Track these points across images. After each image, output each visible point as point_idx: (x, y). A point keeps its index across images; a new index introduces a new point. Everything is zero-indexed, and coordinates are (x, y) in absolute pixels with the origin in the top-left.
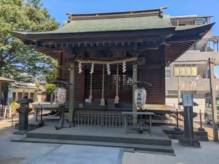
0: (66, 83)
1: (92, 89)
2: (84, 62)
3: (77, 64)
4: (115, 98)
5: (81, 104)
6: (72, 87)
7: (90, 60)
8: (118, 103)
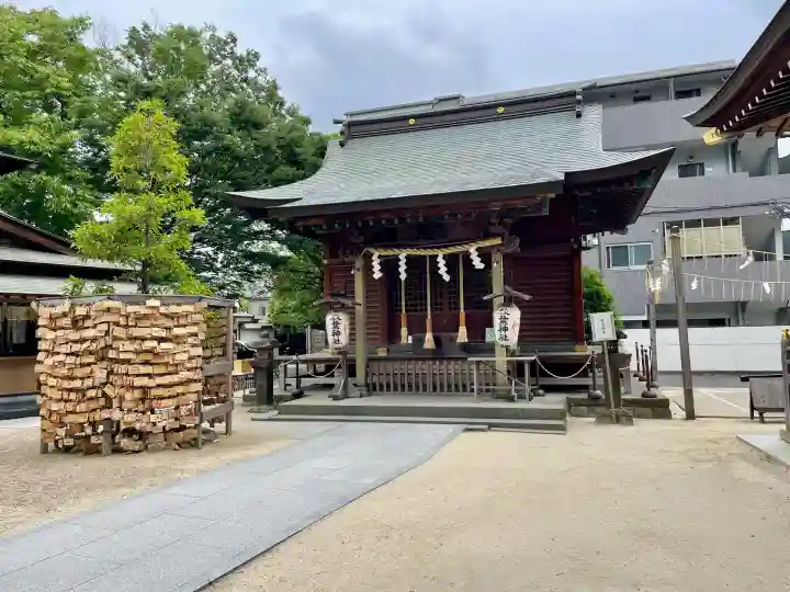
0: (348, 302)
1: (407, 311)
2: (384, 253)
3: (368, 258)
4: (458, 331)
5: (381, 349)
6: (360, 310)
7: (398, 247)
8: (466, 340)
